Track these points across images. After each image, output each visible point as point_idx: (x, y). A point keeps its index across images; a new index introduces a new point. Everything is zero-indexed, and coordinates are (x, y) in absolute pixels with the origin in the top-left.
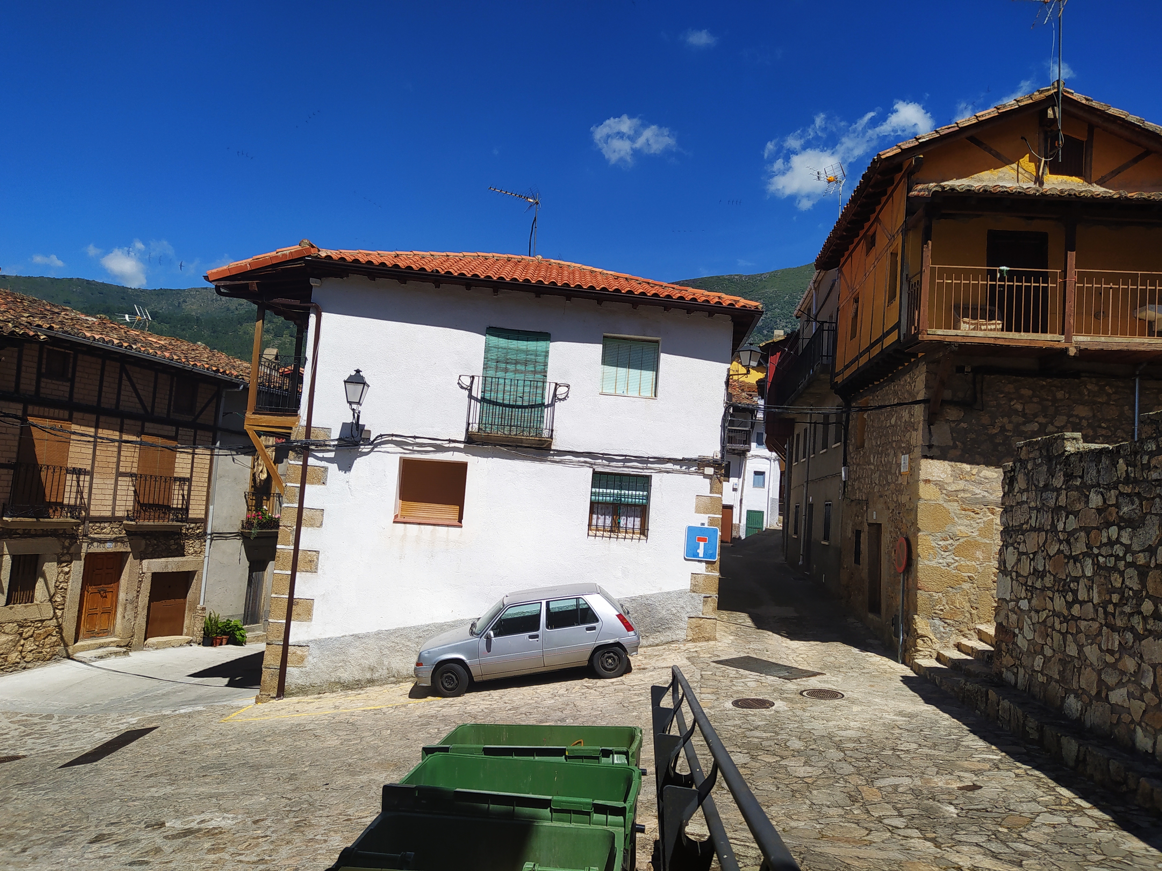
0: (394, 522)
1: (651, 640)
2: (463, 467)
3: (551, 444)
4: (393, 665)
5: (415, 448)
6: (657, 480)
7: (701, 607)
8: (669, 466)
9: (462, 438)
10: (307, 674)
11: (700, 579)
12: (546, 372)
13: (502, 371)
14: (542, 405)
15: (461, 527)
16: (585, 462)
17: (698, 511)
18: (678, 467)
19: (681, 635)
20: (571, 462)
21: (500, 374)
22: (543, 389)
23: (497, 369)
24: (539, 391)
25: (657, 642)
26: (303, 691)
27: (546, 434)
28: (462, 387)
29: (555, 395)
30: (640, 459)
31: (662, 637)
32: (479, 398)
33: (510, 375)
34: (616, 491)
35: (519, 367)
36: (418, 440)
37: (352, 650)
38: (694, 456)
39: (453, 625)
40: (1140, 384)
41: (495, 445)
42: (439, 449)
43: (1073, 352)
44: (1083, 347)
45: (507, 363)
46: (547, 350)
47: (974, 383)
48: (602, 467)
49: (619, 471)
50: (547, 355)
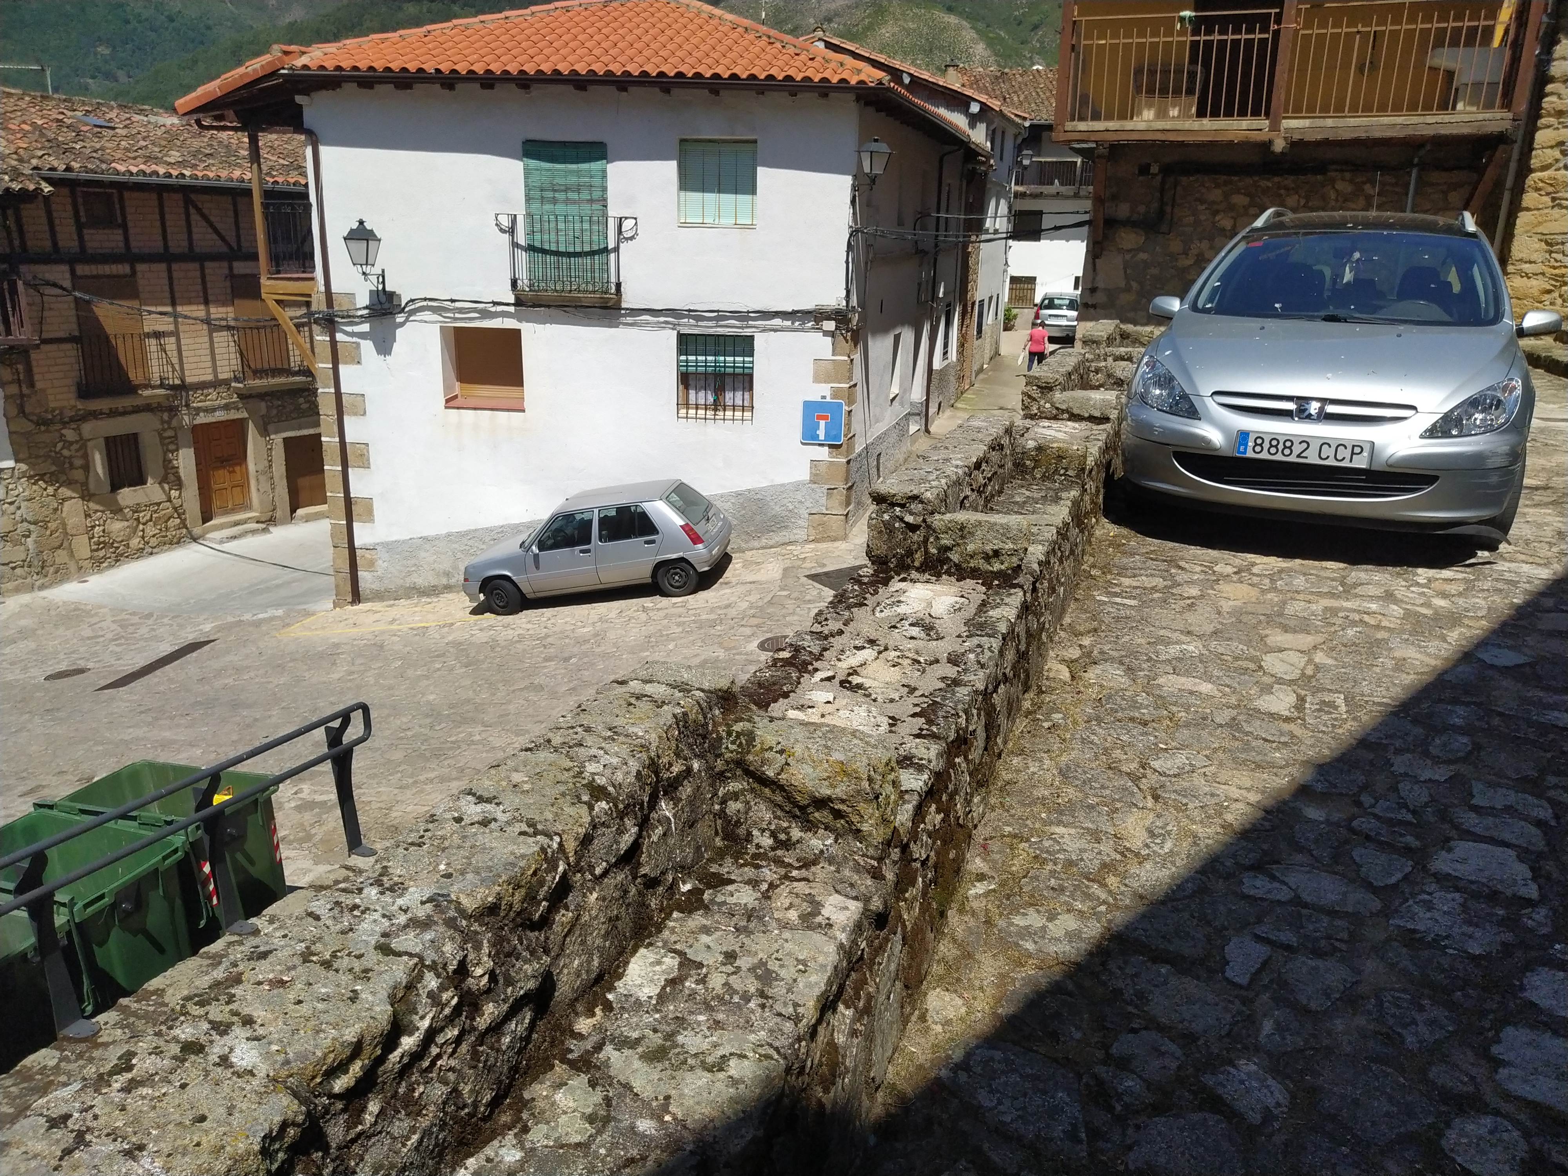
0: (446, 408)
1: (764, 541)
2: (516, 334)
3: (619, 300)
5: (457, 315)
6: (761, 341)
7: (823, 501)
8: (777, 322)
9: (511, 299)
10: (380, 579)
11: (823, 468)
12: (605, 200)
13: (548, 202)
14: (604, 250)
15: (524, 411)
16: (667, 322)
17: (817, 379)
18: (789, 323)
19: (801, 534)
20: (648, 323)
21: (548, 207)
22: (603, 223)
23: (542, 200)
24: (598, 228)
25: (771, 543)
26: (379, 596)
27: (612, 287)
28: (502, 231)
29: (620, 232)
30: (736, 315)
31: (777, 538)
32: (525, 244)
33: (561, 208)
34: (710, 358)
35: (572, 196)
36: (458, 305)
37: (423, 554)
38: (809, 306)
40: (1419, 178)
41: (549, 306)
42: (485, 314)
43: (1279, 145)
44: (1296, 137)
45: (555, 191)
46: (604, 172)
47: (1162, 191)
48: (690, 328)
49: (711, 331)
50: (604, 174)
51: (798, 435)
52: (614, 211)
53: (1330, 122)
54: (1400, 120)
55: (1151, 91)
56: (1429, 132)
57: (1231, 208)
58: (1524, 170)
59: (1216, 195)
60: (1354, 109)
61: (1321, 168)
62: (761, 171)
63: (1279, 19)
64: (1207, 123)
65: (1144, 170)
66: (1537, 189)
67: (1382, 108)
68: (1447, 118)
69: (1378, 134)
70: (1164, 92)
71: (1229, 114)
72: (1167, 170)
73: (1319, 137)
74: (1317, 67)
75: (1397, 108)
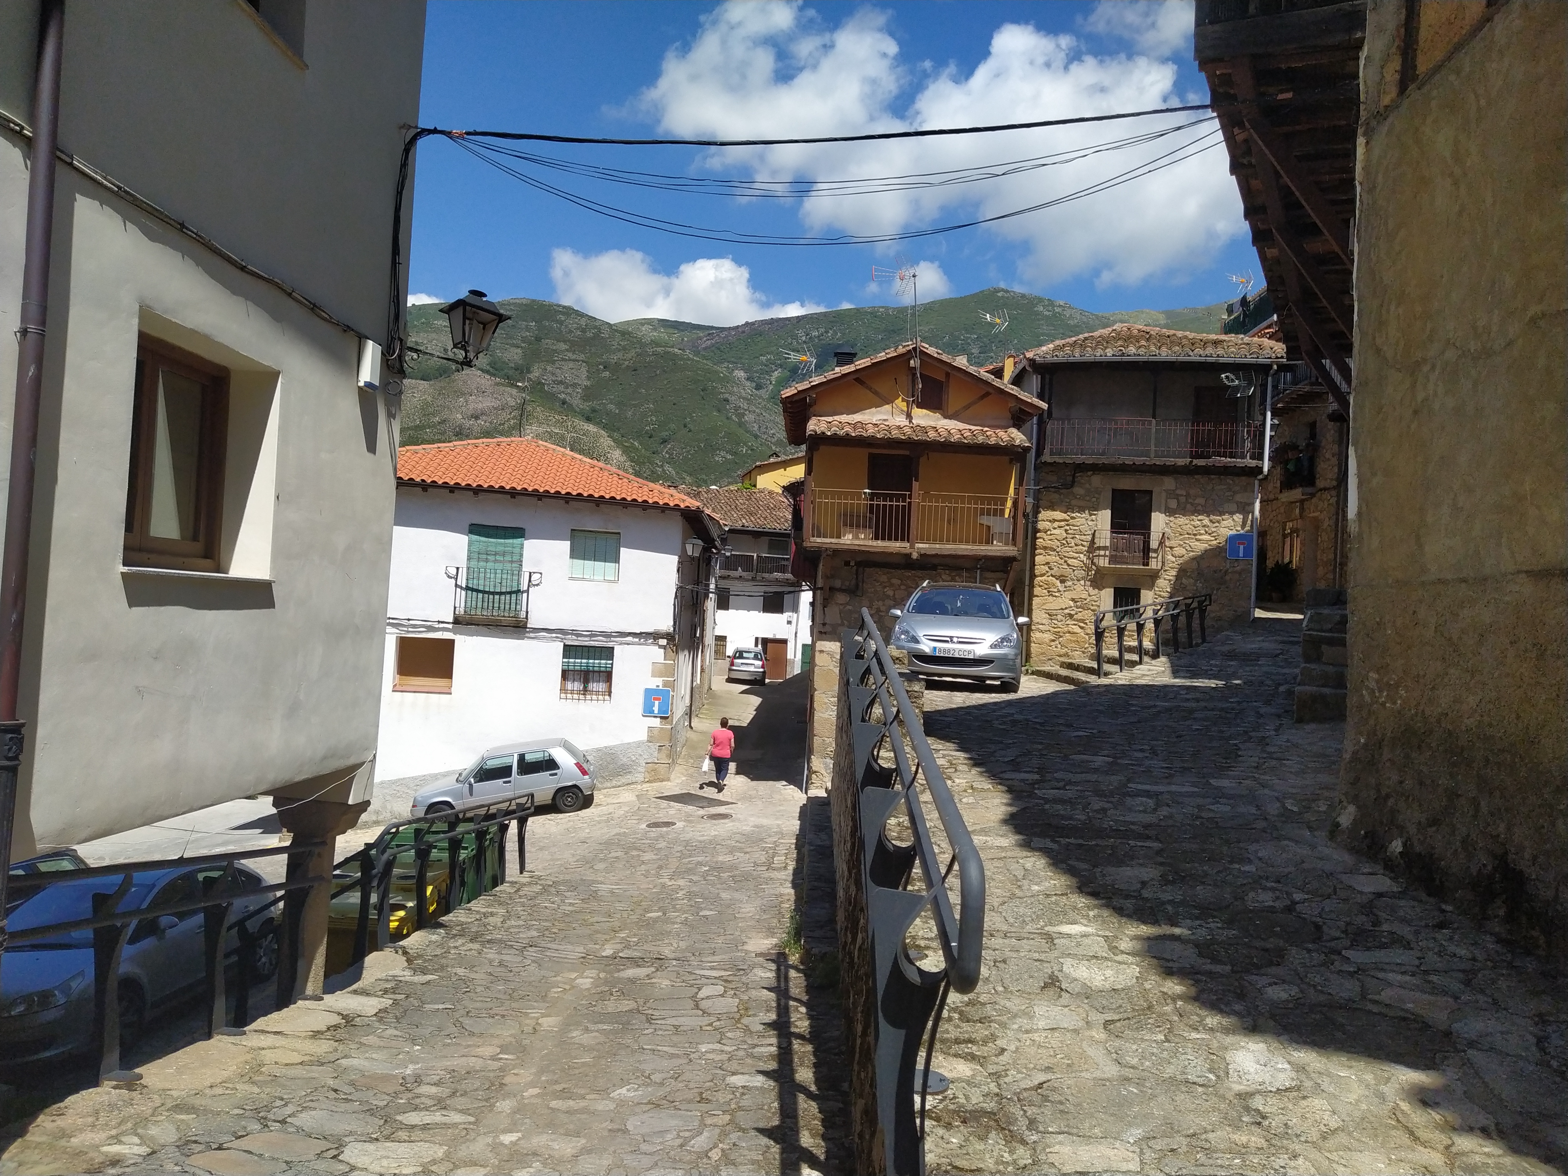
0: (393, 691)
1: (614, 783)
2: (452, 642)
3: (526, 623)
4: (395, 809)
5: (410, 629)
6: (618, 651)
7: (656, 754)
8: (630, 639)
9: (451, 620)
11: (656, 732)
12: (521, 561)
13: (483, 561)
14: (519, 591)
15: (450, 694)
16: (557, 637)
17: (653, 675)
18: (637, 640)
19: (640, 777)
20: (544, 637)
21: (482, 564)
22: (519, 575)
23: (479, 560)
24: (515, 578)
25: (619, 784)
27: (523, 615)
28: (449, 577)
29: (530, 581)
30: (604, 634)
31: (623, 780)
32: (464, 586)
33: (490, 565)
34: (584, 661)
35: (498, 558)
36: (411, 622)
38: (651, 630)
39: (446, 775)
40: (981, 575)
41: (478, 625)
42: (431, 629)
43: (915, 556)
44: (923, 552)
45: (487, 554)
46: (522, 545)
47: (857, 574)
48: (572, 641)
49: (586, 644)
50: (522, 546)
51: (640, 709)
52: (526, 568)
53: (937, 546)
54: (969, 547)
55: (851, 526)
56: (983, 553)
57: (892, 585)
58: (1033, 576)
59: (884, 578)
60: (948, 541)
61: (934, 567)
62: (623, 550)
63: (910, 497)
64: (880, 543)
65: (847, 564)
66: (1040, 586)
67: (961, 541)
68: (990, 548)
69: (960, 553)
70: (858, 526)
71: (890, 539)
72: (858, 564)
73: (933, 553)
74: (929, 520)
75: (967, 542)
